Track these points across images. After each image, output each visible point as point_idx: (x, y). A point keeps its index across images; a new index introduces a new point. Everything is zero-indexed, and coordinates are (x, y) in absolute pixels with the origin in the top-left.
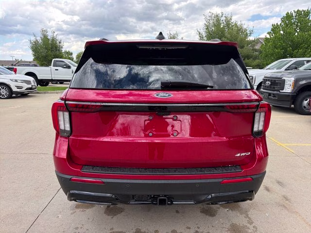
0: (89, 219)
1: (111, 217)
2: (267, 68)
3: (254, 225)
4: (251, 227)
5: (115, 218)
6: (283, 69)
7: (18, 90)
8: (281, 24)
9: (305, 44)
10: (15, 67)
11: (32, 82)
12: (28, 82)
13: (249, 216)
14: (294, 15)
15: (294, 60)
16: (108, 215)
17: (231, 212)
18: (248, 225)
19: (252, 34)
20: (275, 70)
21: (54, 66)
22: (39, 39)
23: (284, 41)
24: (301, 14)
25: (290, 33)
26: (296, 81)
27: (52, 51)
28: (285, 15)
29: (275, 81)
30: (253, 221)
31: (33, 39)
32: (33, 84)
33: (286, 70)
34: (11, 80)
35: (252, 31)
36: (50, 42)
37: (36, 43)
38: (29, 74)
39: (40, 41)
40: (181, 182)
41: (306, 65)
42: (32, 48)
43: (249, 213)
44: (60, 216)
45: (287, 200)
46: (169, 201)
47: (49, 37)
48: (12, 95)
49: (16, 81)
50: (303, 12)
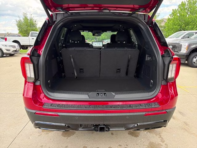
0: (51, 139)
1: (66, 138)
2: (169, 37)
3: (165, 143)
4: (163, 144)
5: (69, 138)
6: (180, 38)
7: (8, 52)
8: (178, 9)
9: (193, 22)
10: (6, 37)
11: (16, 47)
12: (14, 47)
13: (162, 137)
14: (186, 3)
15: (187, 32)
16: (64, 137)
17: (149, 133)
18: (161, 143)
19: (159, 16)
20: (175, 39)
21: (31, 36)
22: (22, 19)
23: (180, 21)
24: (191, 3)
25: (184, 15)
26: (189, 45)
27: (30, 27)
28: (181, 4)
29: (175, 45)
30: (165, 140)
31: (18, 19)
32: (17, 48)
33: (182, 38)
34: (2, 45)
35: (159, 14)
36: (29, 21)
37: (20, 21)
38: (15, 41)
39: (22, 20)
40: (115, 115)
41: (195, 35)
42: (17, 25)
43: (161, 134)
44: (31, 137)
45: (187, 125)
46: (106, 128)
47: (28, 18)
48: (3, 55)
49: (6, 46)
50: (192, 1)
